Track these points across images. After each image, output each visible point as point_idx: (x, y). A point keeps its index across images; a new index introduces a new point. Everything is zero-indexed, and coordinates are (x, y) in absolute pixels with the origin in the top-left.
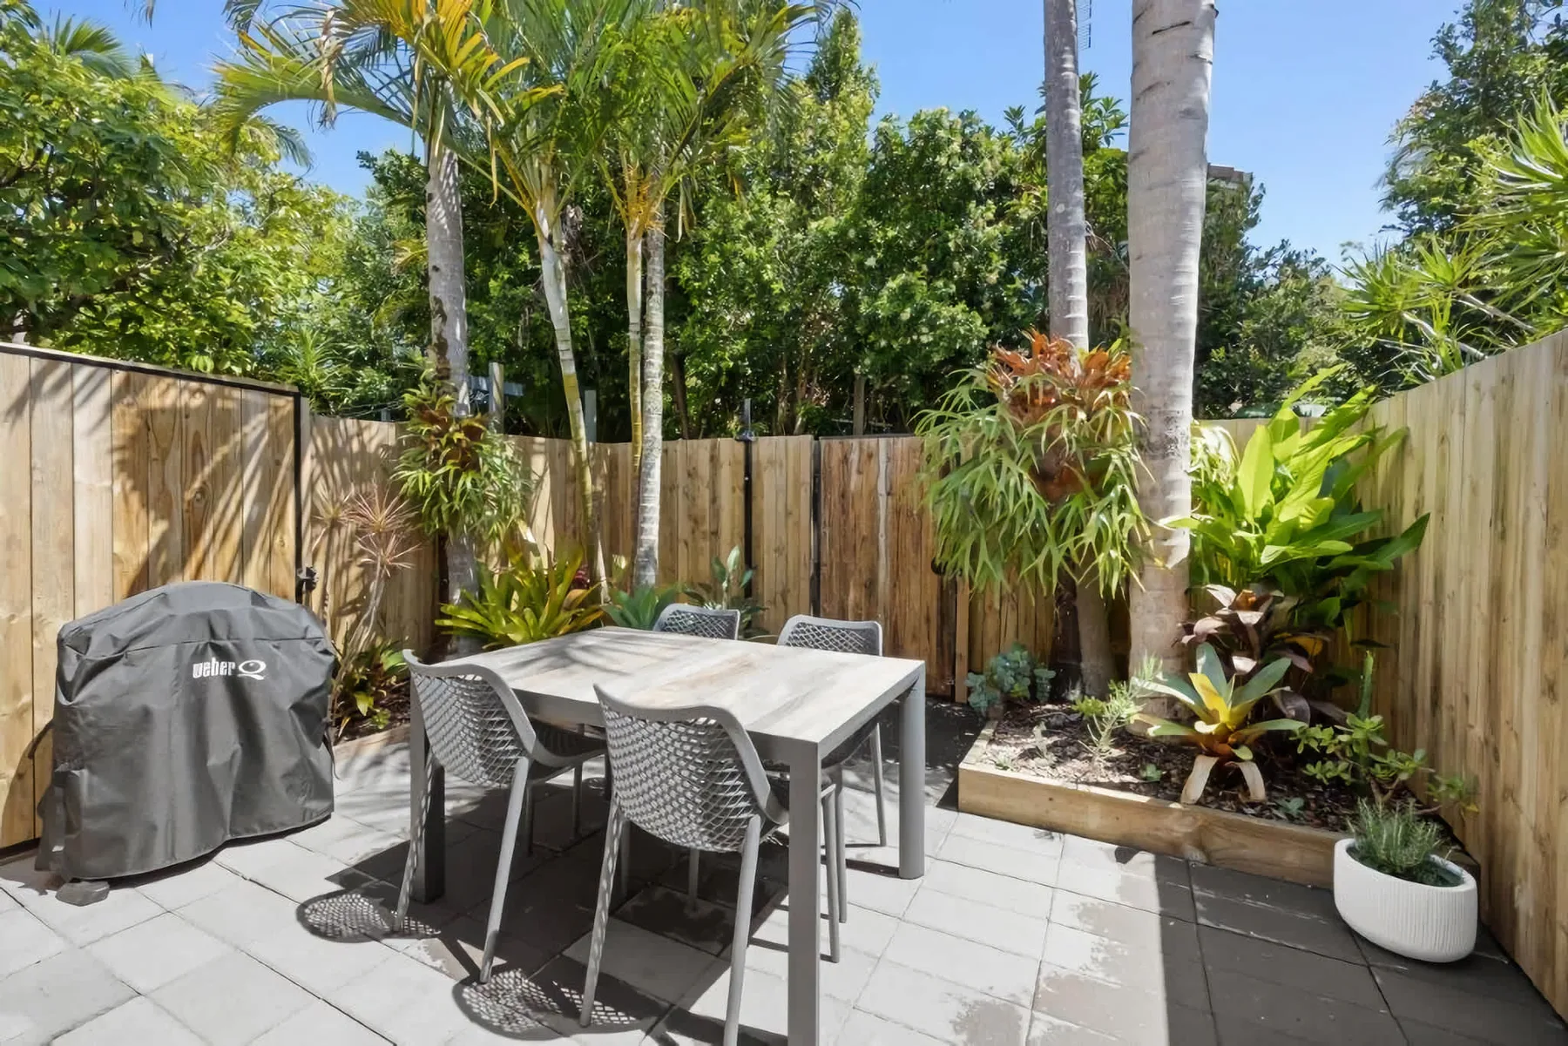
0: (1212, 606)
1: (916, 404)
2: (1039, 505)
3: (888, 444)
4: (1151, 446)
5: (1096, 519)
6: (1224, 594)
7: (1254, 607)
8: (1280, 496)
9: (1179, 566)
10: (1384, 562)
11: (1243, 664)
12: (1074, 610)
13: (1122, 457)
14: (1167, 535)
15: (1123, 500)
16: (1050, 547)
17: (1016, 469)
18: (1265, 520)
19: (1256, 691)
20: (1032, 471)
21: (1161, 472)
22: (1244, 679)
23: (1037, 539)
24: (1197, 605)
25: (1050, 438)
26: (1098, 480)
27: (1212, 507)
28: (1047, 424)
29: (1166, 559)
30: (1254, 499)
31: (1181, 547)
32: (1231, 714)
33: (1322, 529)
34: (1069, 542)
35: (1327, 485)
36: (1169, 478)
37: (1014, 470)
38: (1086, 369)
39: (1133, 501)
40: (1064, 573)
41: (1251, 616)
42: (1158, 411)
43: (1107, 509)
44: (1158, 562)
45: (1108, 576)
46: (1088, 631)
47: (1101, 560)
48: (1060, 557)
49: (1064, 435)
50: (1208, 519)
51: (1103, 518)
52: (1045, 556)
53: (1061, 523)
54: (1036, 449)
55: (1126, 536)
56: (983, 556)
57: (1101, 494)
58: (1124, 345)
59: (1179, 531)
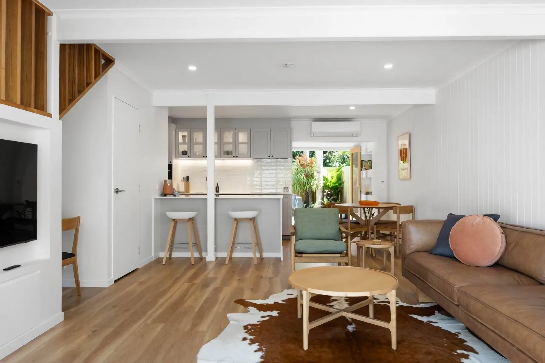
0: (325, 192)
2: (305, 180)
4: (318, 173)
5: (313, 182)
6: (327, 191)
7: (330, 191)
8: (332, 178)
9: (322, 187)
10: (342, 186)
11: (328, 197)
12: (308, 195)
13: (315, 174)
14: (320, 184)
15: (316, 179)
16: (307, 185)
18: (331, 182)
19: (330, 200)
20: (305, 175)
21: (320, 175)
22: (329, 199)
23: (304, 185)
24: (324, 192)
25: (307, 171)
26: (312, 176)
27: (325, 180)
28: (306, 169)
29: (320, 186)
30: (330, 179)
31: (322, 185)
32: (327, 203)
33: (337, 183)
34: (309, 185)
35: (337, 178)
36: (320, 176)
37: (303, 175)
38: (310, 161)
39: (317, 179)
40: (308, 188)
41: (329, 192)
42: (319, 168)
43: (314, 180)
44: (320, 187)
45: (314, 189)
46: (310, 199)
47: (313, 187)
48: (308, 187)
49: (309, 170)
50: (325, 182)
51: (314, 181)
52: (306, 187)
53: (308, 182)
54: (305, 172)
55: (316, 184)
56: (298, 187)
57: (313, 178)
58: (315, 157)
59: (322, 183)
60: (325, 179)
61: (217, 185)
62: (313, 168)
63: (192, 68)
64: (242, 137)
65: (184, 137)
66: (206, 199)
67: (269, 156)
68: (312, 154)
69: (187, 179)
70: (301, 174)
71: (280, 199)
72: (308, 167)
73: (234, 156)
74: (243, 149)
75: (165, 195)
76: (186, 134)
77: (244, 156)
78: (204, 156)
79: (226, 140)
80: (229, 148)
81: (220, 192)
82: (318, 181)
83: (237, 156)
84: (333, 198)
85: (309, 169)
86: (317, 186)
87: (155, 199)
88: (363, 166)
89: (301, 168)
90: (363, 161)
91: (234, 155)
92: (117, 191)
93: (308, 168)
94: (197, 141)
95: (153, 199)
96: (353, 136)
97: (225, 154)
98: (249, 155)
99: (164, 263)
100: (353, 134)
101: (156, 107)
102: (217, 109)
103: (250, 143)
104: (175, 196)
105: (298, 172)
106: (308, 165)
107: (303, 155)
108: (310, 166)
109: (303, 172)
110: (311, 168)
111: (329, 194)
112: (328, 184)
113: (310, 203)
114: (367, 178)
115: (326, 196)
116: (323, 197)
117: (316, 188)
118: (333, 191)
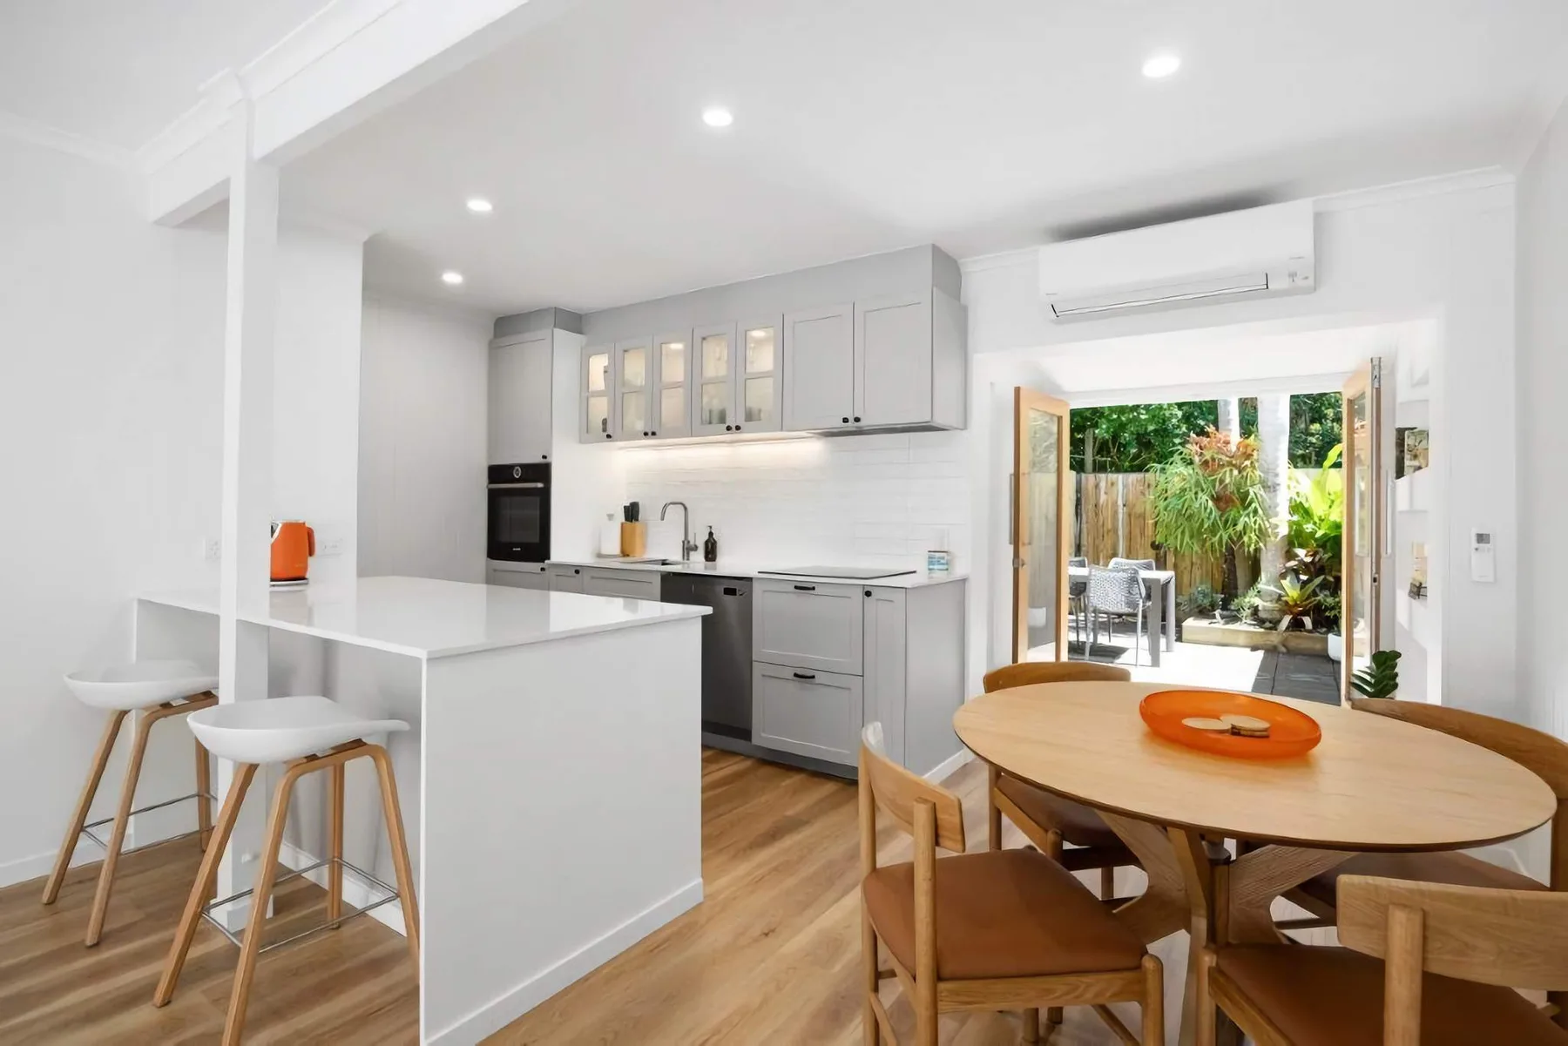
0: (1294, 557)
2: (1216, 513)
3: (1124, 478)
4: (1269, 487)
5: (1243, 519)
6: (1301, 552)
7: (1312, 555)
9: (1283, 539)
11: (1304, 577)
12: (1234, 560)
13: (1256, 493)
14: (1276, 526)
15: (1256, 512)
16: (1222, 532)
18: (1320, 520)
19: (1311, 587)
20: (1212, 498)
21: (1274, 498)
22: (1305, 583)
23: (1213, 530)
24: (1290, 555)
25: (1221, 482)
26: (1244, 500)
27: (1298, 513)
28: (1220, 477)
30: (1317, 511)
31: (1284, 530)
32: (1299, 596)
34: (1231, 530)
36: (1278, 500)
37: (1204, 497)
38: (1238, 449)
39: (1260, 511)
40: (1228, 543)
41: (1309, 559)
42: (1271, 471)
43: (1248, 515)
44: (1272, 539)
45: (1249, 546)
46: (1242, 575)
47: (1246, 538)
48: (1225, 537)
49: (1228, 480)
50: (1296, 518)
51: (1247, 519)
52: (1218, 536)
53: (1227, 521)
54: (1214, 487)
55: (1257, 526)
56: (1187, 538)
57: (1246, 508)
58: (1256, 436)
59: (1282, 524)
60: (1298, 508)
61: (711, 534)
62: (1245, 473)
67: (846, 421)
68: (1248, 425)
69: (632, 512)
70: (1196, 493)
72: (1228, 469)
73: (729, 428)
78: (646, 434)
79: (708, 370)
80: (720, 397)
82: (1267, 516)
83: (738, 429)
84: (1324, 579)
85: (1230, 477)
86: (1262, 535)
89: (1200, 472)
90: (1407, 434)
91: (730, 424)
93: (1226, 471)
94: (636, 382)
98: (778, 420)
100: (1268, 279)
103: (781, 372)
105: (1186, 490)
106: (1230, 464)
107: (1217, 429)
108: (1234, 466)
109: (1204, 486)
110: (1240, 472)
111: (1306, 564)
112: (1308, 527)
113: (1240, 591)
114: (1412, 512)
115: (1296, 572)
116: (1283, 576)
117: (1257, 542)
118: (1326, 556)
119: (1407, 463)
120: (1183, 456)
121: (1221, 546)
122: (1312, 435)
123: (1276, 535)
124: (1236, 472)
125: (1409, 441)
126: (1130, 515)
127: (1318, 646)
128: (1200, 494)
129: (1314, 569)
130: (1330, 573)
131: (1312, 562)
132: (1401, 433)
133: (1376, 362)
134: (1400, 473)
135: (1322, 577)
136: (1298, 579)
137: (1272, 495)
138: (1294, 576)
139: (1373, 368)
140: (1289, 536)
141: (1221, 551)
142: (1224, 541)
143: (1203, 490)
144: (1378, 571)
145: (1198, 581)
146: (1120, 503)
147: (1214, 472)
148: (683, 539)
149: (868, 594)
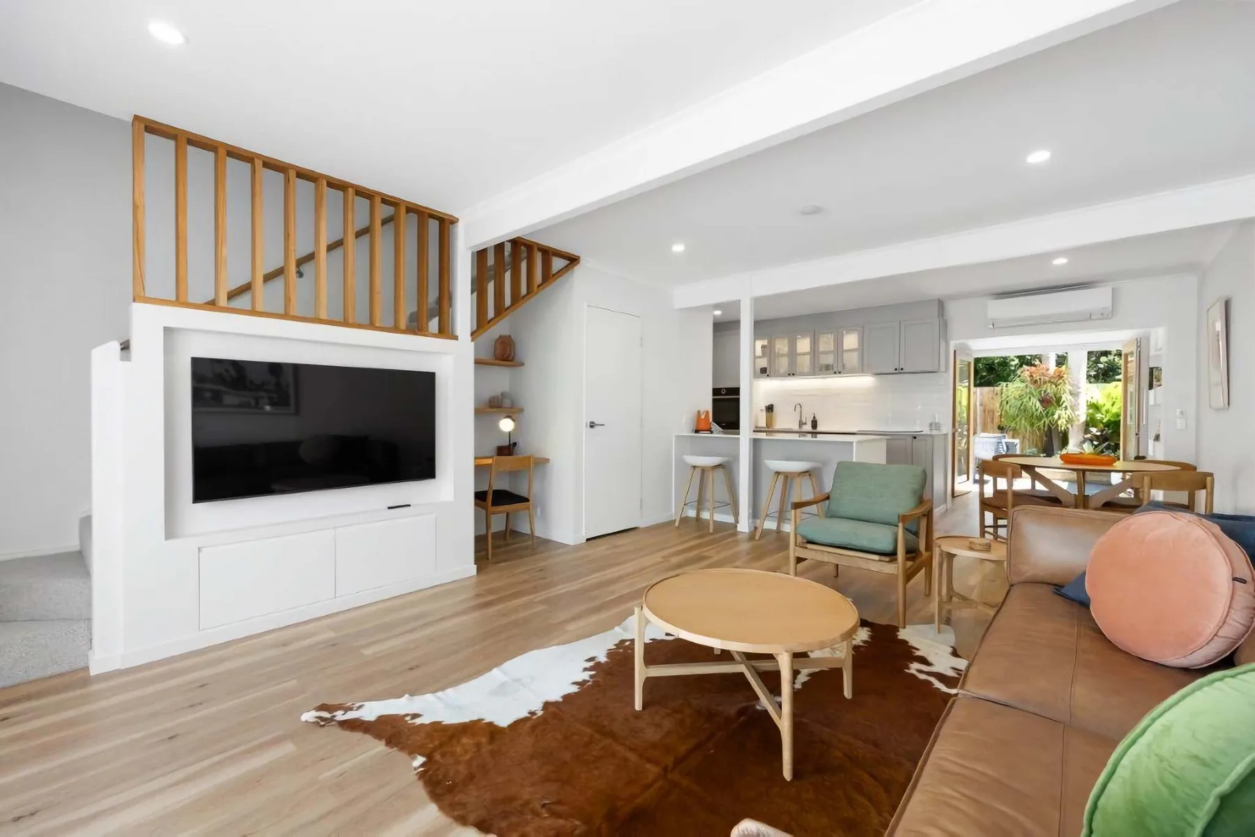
0: (1090, 432)
1: (984, 374)
2: (1041, 409)
3: (981, 391)
4: (1074, 394)
5: (1059, 412)
6: (1094, 430)
7: (1101, 431)
8: (1111, 405)
9: (1083, 423)
11: (1095, 443)
12: (1051, 438)
13: (1066, 398)
14: (1078, 416)
15: (1066, 408)
16: (1045, 419)
17: (1035, 400)
18: (1106, 412)
19: (1100, 448)
20: (1039, 400)
21: (1077, 400)
22: (1096, 446)
23: (1039, 419)
24: (1087, 431)
25: (1045, 392)
26: (1058, 402)
28: (1044, 389)
30: (1104, 407)
31: (1083, 418)
34: (1050, 418)
36: (1080, 401)
38: (1055, 373)
39: (1069, 408)
40: (1049, 425)
41: (1099, 434)
42: (1076, 385)
43: (1061, 410)
44: (1076, 423)
45: (1061, 427)
46: (1056, 443)
47: (1059, 422)
48: (1047, 422)
49: (1049, 391)
50: (1091, 411)
52: (1043, 422)
53: (1048, 413)
54: (1041, 394)
55: (1067, 416)
56: (1023, 421)
57: (1059, 406)
58: (1066, 366)
59: (1082, 415)
60: (1093, 406)
61: (814, 417)
62: (1059, 387)
63: (678, 248)
64: (851, 341)
65: (763, 347)
66: (739, 438)
67: (896, 369)
68: (1061, 361)
69: (770, 409)
70: (1030, 398)
71: (852, 443)
72: (1049, 385)
73: (835, 373)
74: (852, 359)
75: (697, 431)
76: (765, 342)
77: (853, 371)
78: (789, 374)
79: (822, 348)
80: (829, 359)
81: (819, 429)
82: (1073, 410)
83: (840, 372)
84: (1109, 444)
85: (1051, 389)
86: (1070, 420)
87: (678, 437)
88: (1154, 380)
89: (1032, 386)
90: (1154, 370)
91: (835, 370)
92: (592, 425)
93: (1047, 386)
94: (781, 352)
95: (674, 438)
96: (1093, 317)
97: (824, 369)
98: (862, 369)
99: (677, 524)
100: (1090, 315)
101: (681, 310)
102: (758, 302)
103: (861, 349)
104: (712, 432)
105: (1023, 395)
106: (1050, 382)
107: (1041, 362)
108: (1053, 383)
109: (1035, 394)
110: (1056, 387)
111: (1097, 436)
112: (1099, 416)
113: (1055, 452)
114: (1156, 405)
115: (1091, 441)
116: (1084, 442)
117: (1066, 425)
118: (1110, 431)
119: (1154, 383)
120: (1021, 378)
121: (1044, 426)
122: (1101, 363)
123: (1078, 421)
124: (1054, 386)
125: (1155, 373)
126: (984, 411)
127: (1105, 479)
128: (1032, 398)
129: (1103, 439)
130: (1112, 441)
131: (1101, 435)
132: (1151, 370)
133: (1139, 340)
134: (1151, 387)
135: (1107, 443)
136: (1093, 444)
137: (1076, 398)
138: (1090, 443)
139: (1137, 342)
140: (1086, 421)
141: (1044, 431)
142: (1046, 424)
143: (1033, 396)
144: (1139, 431)
145: (1027, 447)
146: (978, 404)
147: (1040, 386)
148: (799, 419)
149: (915, 438)
